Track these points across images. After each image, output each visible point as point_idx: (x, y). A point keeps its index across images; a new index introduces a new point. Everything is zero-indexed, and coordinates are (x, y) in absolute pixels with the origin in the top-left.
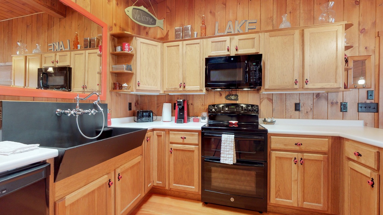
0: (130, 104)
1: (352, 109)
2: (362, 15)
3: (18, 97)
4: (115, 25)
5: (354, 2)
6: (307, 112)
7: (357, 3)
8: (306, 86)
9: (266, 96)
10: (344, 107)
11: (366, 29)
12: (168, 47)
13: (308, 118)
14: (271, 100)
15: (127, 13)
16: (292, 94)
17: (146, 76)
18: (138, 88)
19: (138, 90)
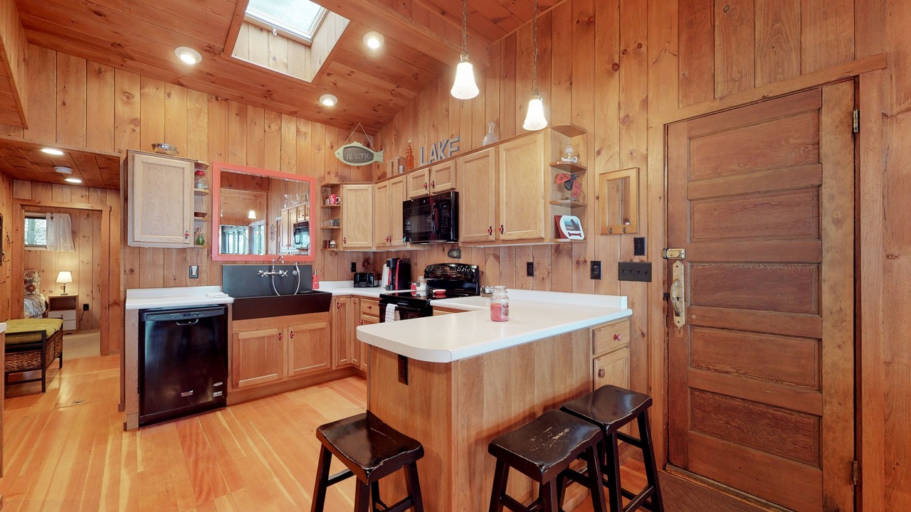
0: (354, 265)
1: (610, 272)
2: (623, 89)
3: (235, 262)
4: (329, 173)
5: (611, 66)
6: (543, 279)
7: (616, 67)
8: (502, 237)
9: (491, 252)
10: (596, 270)
11: (631, 115)
12: (378, 189)
13: (544, 290)
14: (497, 257)
15: (337, 156)
16: (522, 246)
17: (354, 230)
18: (344, 245)
19: (345, 248)
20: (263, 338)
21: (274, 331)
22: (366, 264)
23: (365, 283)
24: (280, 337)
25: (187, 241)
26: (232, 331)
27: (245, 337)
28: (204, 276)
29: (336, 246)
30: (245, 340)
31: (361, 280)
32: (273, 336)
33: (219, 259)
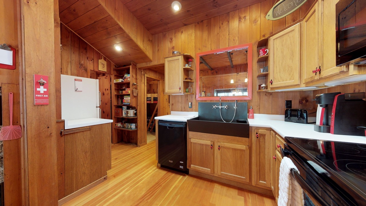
0: (289, 103)
4: (264, 36)
17: (280, 72)
18: (271, 86)
19: (272, 88)
20: (203, 145)
21: (209, 143)
22: (304, 102)
23: (296, 118)
24: (212, 147)
25: (181, 91)
26: (189, 137)
27: (194, 142)
28: (194, 107)
29: (266, 87)
30: (194, 143)
31: (291, 116)
32: (208, 145)
33: (199, 99)
